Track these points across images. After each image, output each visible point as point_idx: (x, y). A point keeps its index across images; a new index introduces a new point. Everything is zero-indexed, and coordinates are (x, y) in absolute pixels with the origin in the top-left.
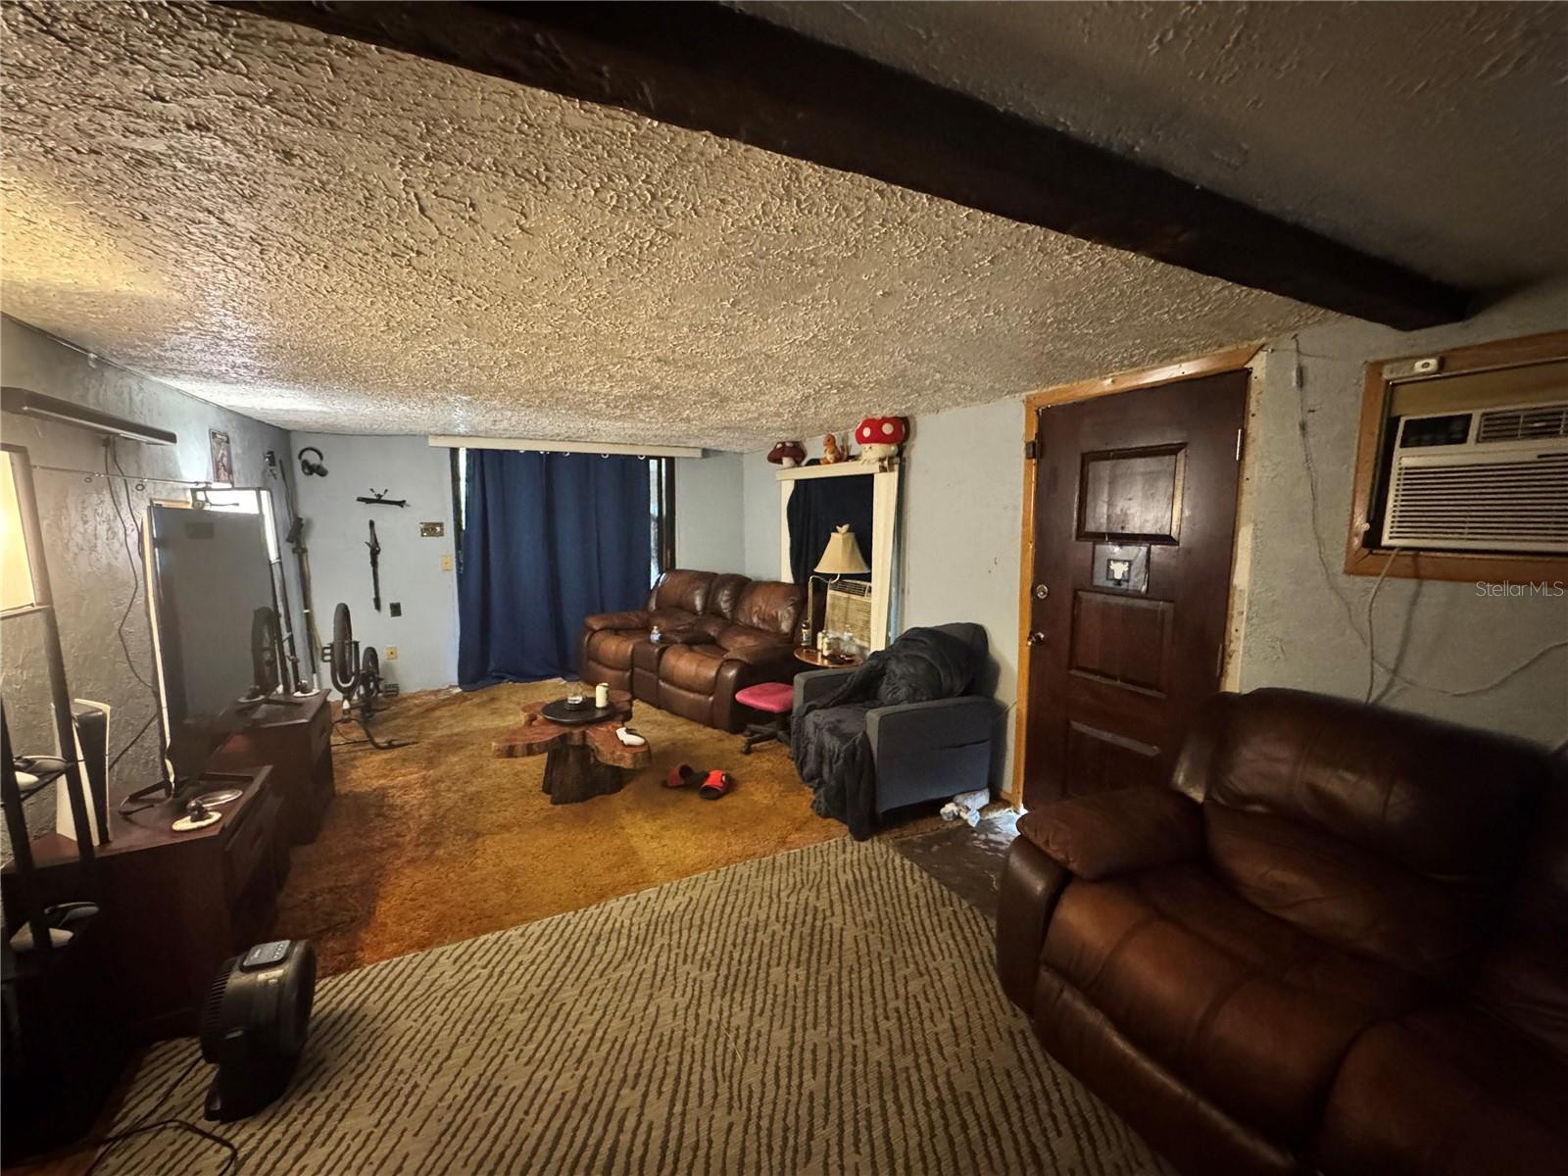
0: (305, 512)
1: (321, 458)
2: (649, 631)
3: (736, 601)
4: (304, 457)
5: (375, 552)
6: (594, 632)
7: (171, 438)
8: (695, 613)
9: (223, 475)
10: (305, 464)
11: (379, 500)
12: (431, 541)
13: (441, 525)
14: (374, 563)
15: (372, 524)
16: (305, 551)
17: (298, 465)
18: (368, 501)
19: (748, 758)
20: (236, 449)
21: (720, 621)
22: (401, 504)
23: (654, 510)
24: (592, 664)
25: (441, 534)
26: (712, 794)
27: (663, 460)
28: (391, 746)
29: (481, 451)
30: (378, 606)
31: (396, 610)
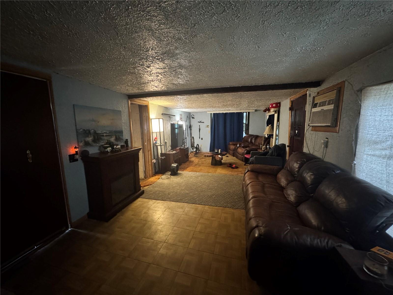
0: (192, 124)
1: (194, 116)
2: (237, 145)
3: (255, 140)
4: (192, 116)
5: (200, 130)
6: (230, 145)
7: (175, 116)
8: (249, 142)
9: (181, 119)
10: (192, 117)
11: (201, 122)
12: (207, 128)
13: (209, 126)
14: (199, 132)
15: (199, 126)
16: (191, 130)
17: (191, 117)
18: (199, 122)
19: (244, 166)
20: (183, 116)
21: (252, 144)
22: (203, 122)
23: (244, 122)
24: (229, 150)
25: (209, 127)
26: (233, 168)
27: (247, 113)
28: (197, 157)
29: (215, 113)
30: (200, 138)
31: (202, 139)
